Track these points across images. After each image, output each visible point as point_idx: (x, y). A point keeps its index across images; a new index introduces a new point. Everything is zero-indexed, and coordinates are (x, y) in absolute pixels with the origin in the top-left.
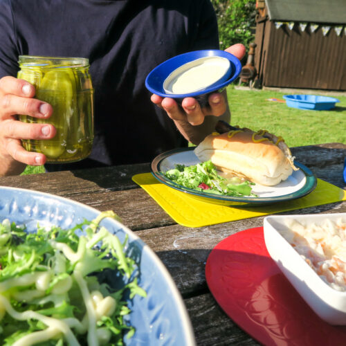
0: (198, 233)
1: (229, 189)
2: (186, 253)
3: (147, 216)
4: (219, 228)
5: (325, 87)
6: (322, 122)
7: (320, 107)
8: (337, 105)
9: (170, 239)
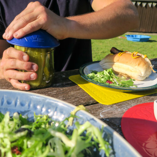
0: (111, 108)
1: (122, 83)
2: (108, 120)
3: (81, 99)
4: (121, 105)
5: (144, 31)
6: (144, 47)
7: (142, 40)
8: (150, 39)
9: (97, 112)
